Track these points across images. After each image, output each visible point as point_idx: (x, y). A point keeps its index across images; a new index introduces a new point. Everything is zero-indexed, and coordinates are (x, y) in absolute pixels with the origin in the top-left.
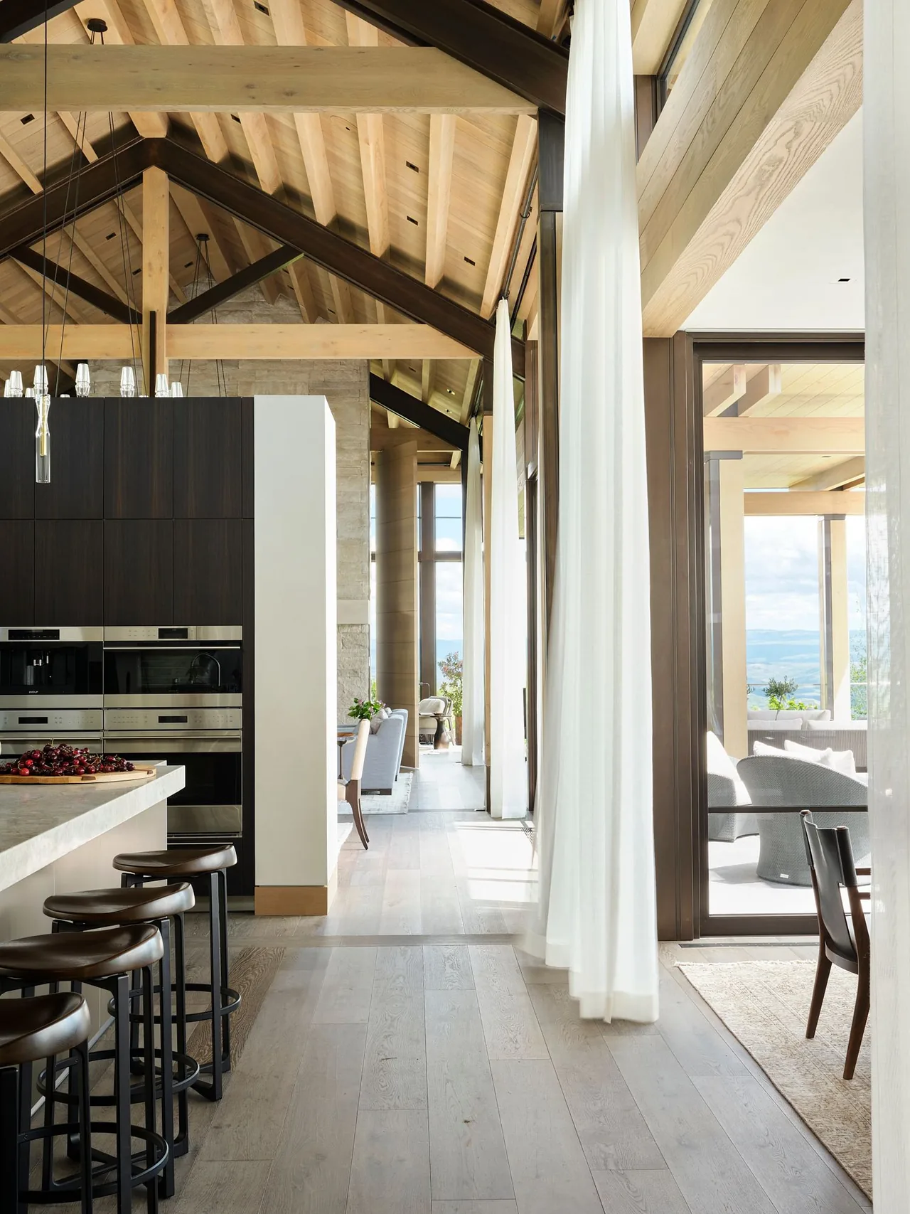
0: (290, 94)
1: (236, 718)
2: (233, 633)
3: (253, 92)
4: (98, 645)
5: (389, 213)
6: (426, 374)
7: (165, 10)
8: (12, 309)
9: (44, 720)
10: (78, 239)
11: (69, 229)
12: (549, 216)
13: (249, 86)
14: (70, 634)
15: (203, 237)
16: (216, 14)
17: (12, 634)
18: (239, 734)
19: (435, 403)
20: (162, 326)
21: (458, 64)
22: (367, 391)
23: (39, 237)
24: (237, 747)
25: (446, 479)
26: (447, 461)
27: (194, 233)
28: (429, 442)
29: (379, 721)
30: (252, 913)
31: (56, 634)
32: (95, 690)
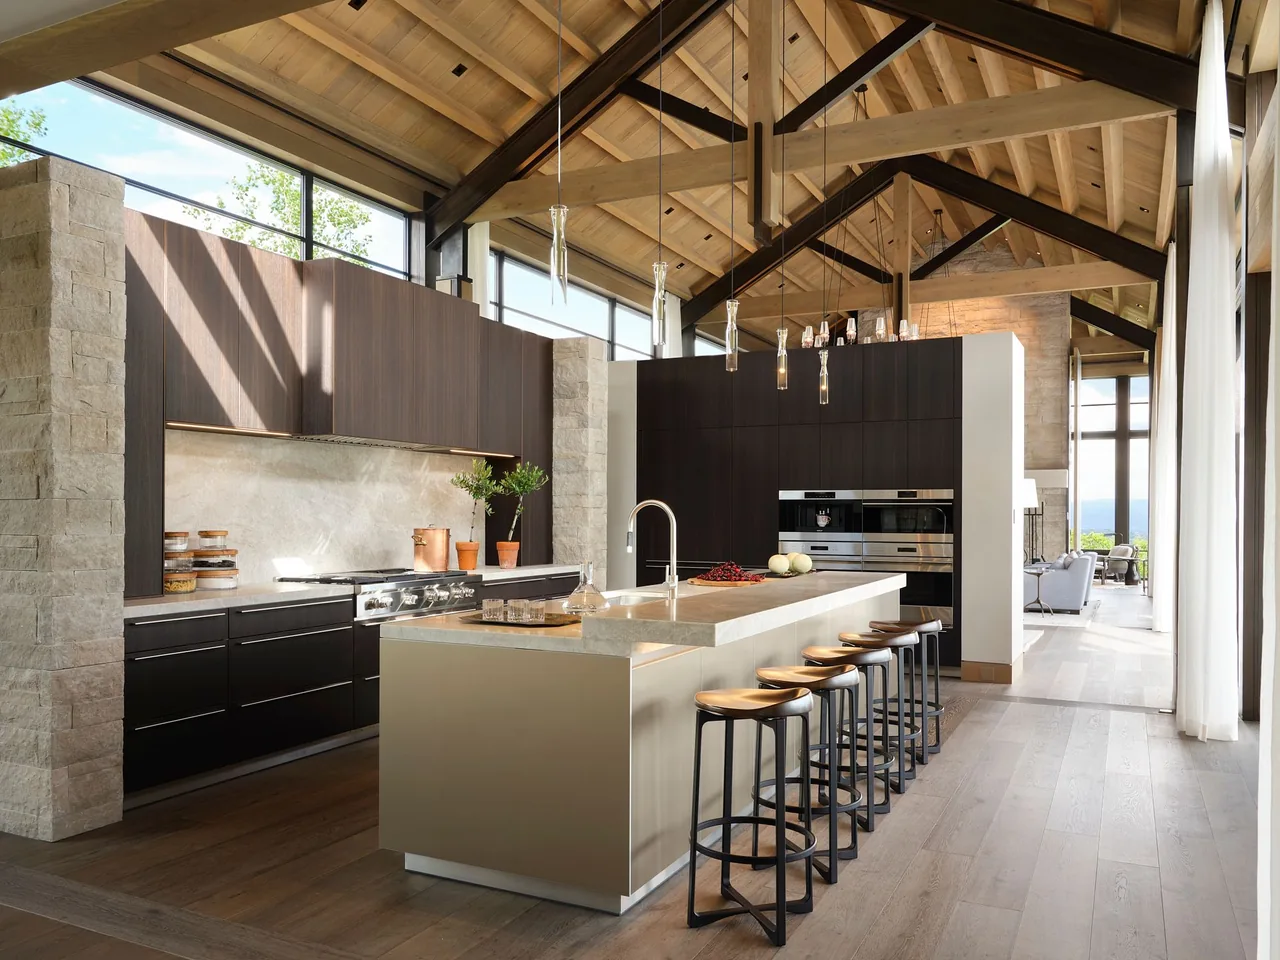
0: (986, 132)
1: (949, 550)
2: (947, 494)
3: (959, 135)
4: (860, 501)
5: (1077, 182)
6: (1115, 294)
7: (906, 71)
8: (807, 278)
9: (826, 548)
10: (850, 227)
11: (843, 222)
12: (1184, 189)
13: (958, 131)
14: (842, 495)
15: (938, 212)
16: (941, 70)
17: (807, 495)
18: (950, 561)
19: (1126, 315)
20: (907, 283)
21: (1112, 89)
22: (1069, 311)
23: (823, 232)
24: (949, 569)
25: (1138, 373)
26: (1140, 358)
27: (932, 210)
28: (1121, 346)
29: (1070, 560)
30: (958, 678)
31: (833, 495)
32: (858, 530)
